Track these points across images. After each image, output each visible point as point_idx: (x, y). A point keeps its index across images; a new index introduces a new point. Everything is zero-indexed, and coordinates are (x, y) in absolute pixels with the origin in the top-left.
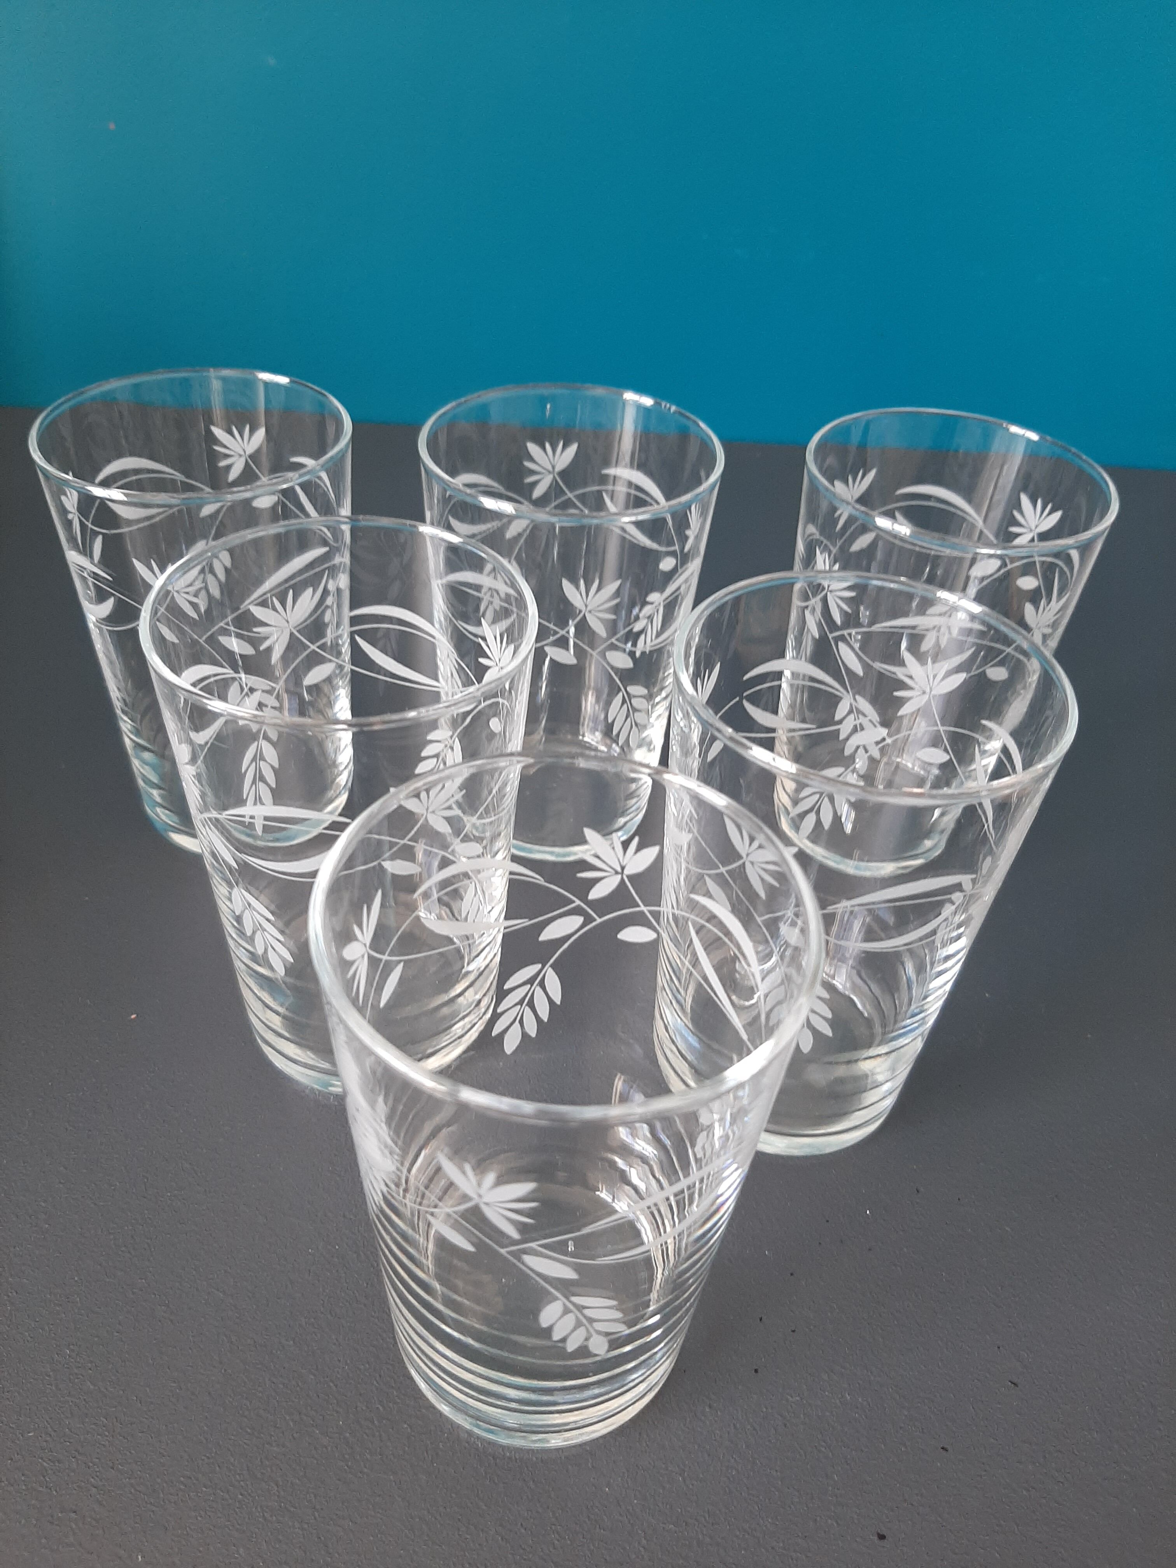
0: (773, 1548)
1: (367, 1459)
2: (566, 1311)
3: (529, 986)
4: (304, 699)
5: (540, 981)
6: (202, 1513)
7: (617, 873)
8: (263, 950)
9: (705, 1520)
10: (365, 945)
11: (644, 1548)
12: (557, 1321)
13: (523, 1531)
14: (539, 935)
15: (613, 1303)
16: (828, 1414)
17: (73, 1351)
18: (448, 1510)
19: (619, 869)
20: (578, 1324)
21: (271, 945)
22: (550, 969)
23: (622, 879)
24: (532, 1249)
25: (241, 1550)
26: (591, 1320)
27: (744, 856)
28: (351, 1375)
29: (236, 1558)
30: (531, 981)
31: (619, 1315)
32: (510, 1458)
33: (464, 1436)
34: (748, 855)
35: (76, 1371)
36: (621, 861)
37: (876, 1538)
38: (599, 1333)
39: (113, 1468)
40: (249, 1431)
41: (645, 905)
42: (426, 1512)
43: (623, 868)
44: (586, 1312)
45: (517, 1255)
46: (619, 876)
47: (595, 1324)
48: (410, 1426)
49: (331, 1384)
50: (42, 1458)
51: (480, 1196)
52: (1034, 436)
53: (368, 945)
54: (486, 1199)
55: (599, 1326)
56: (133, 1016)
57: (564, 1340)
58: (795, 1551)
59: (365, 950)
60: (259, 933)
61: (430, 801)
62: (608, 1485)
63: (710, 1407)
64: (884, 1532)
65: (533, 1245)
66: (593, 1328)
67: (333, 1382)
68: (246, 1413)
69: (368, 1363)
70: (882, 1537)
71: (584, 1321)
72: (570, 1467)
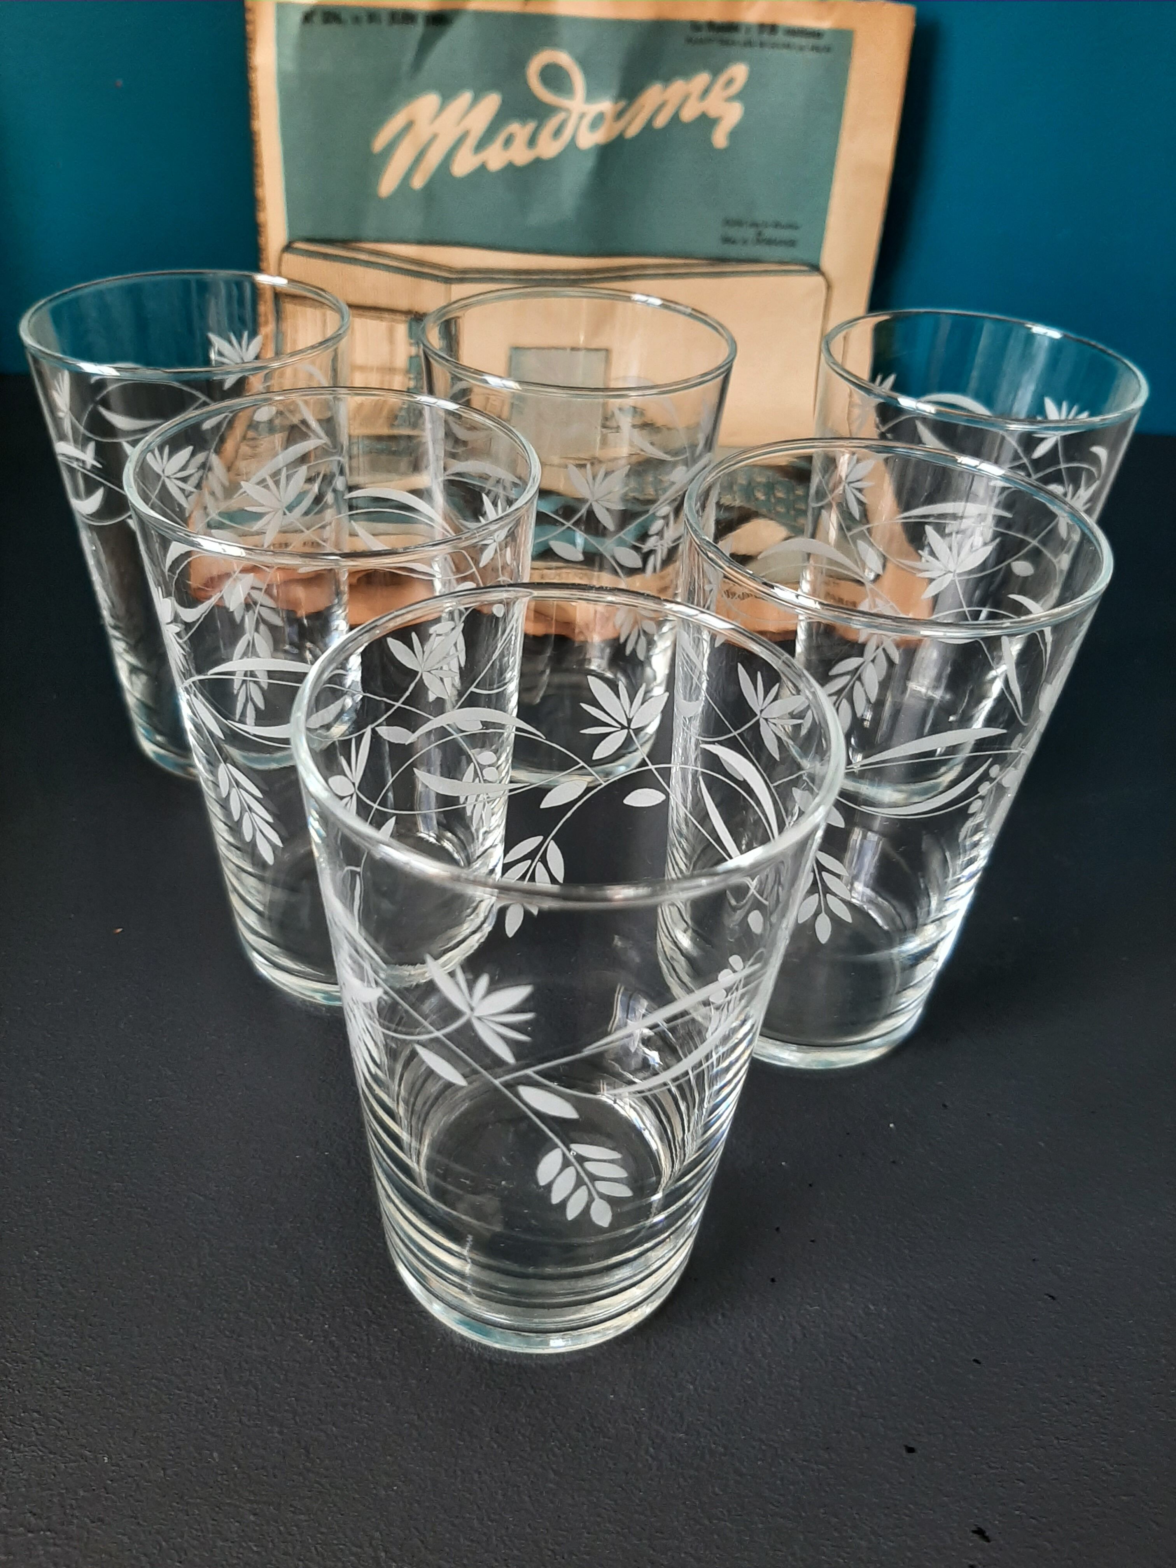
0: (792, 1460)
1: (354, 1363)
2: (566, 1163)
3: (529, 861)
4: (303, 624)
5: (541, 857)
6: (175, 1417)
7: (623, 727)
8: (251, 837)
9: (719, 1429)
10: (354, 784)
11: (651, 1456)
12: (555, 1178)
13: (520, 1438)
14: (540, 803)
15: (616, 1155)
16: (849, 1323)
17: (41, 1252)
18: (440, 1415)
19: (626, 724)
20: (579, 1183)
21: (261, 831)
22: (552, 842)
23: (629, 732)
24: (528, 1077)
25: (215, 1455)
26: (594, 1178)
27: (758, 713)
28: (338, 1280)
29: (209, 1462)
30: (531, 856)
31: (622, 1174)
32: (507, 1363)
33: (457, 1341)
34: (761, 711)
35: (45, 1272)
36: (627, 713)
37: (904, 1452)
38: (602, 1196)
39: (79, 1369)
40: (227, 1333)
41: (653, 764)
42: (416, 1417)
43: (629, 721)
44: (588, 1165)
45: (511, 1086)
46: (626, 731)
47: (597, 1183)
48: (401, 1331)
49: (317, 1288)
50: (5, 1358)
51: (472, 1009)
52: (1055, 334)
53: (357, 785)
54: (477, 1013)
55: (601, 1186)
56: (119, 930)
57: (563, 1204)
58: (816, 1463)
59: (353, 790)
60: (246, 816)
61: (425, 657)
62: (614, 1392)
63: (723, 1315)
64: (912, 1445)
65: (529, 1072)
66: (594, 1186)
67: (318, 1286)
68: (225, 1315)
69: (357, 1268)
70: (911, 1450)
71: (586, 1179)
72: (571, 1374)
